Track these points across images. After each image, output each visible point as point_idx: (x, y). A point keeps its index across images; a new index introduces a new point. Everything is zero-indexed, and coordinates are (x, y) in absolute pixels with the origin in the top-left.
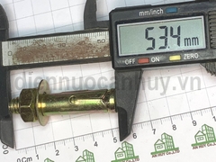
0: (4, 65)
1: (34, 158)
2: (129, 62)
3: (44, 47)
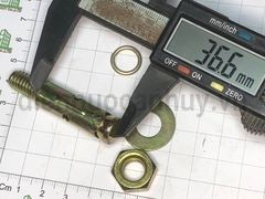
0: (80, 6)
1: (15, 189)
2: (170, 62)
3: (131, 13)
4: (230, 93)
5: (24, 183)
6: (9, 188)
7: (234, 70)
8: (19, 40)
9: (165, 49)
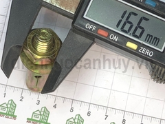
2: (90, 27)
4: (143, 50)
7: (143, 31)
9: (85, 16)
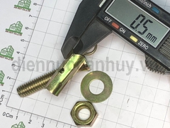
4: (141, 44)
5: (21, 115)
6: (11, 116)
7: (146, 30)
8: (27, 28)
9: (106, 11)
